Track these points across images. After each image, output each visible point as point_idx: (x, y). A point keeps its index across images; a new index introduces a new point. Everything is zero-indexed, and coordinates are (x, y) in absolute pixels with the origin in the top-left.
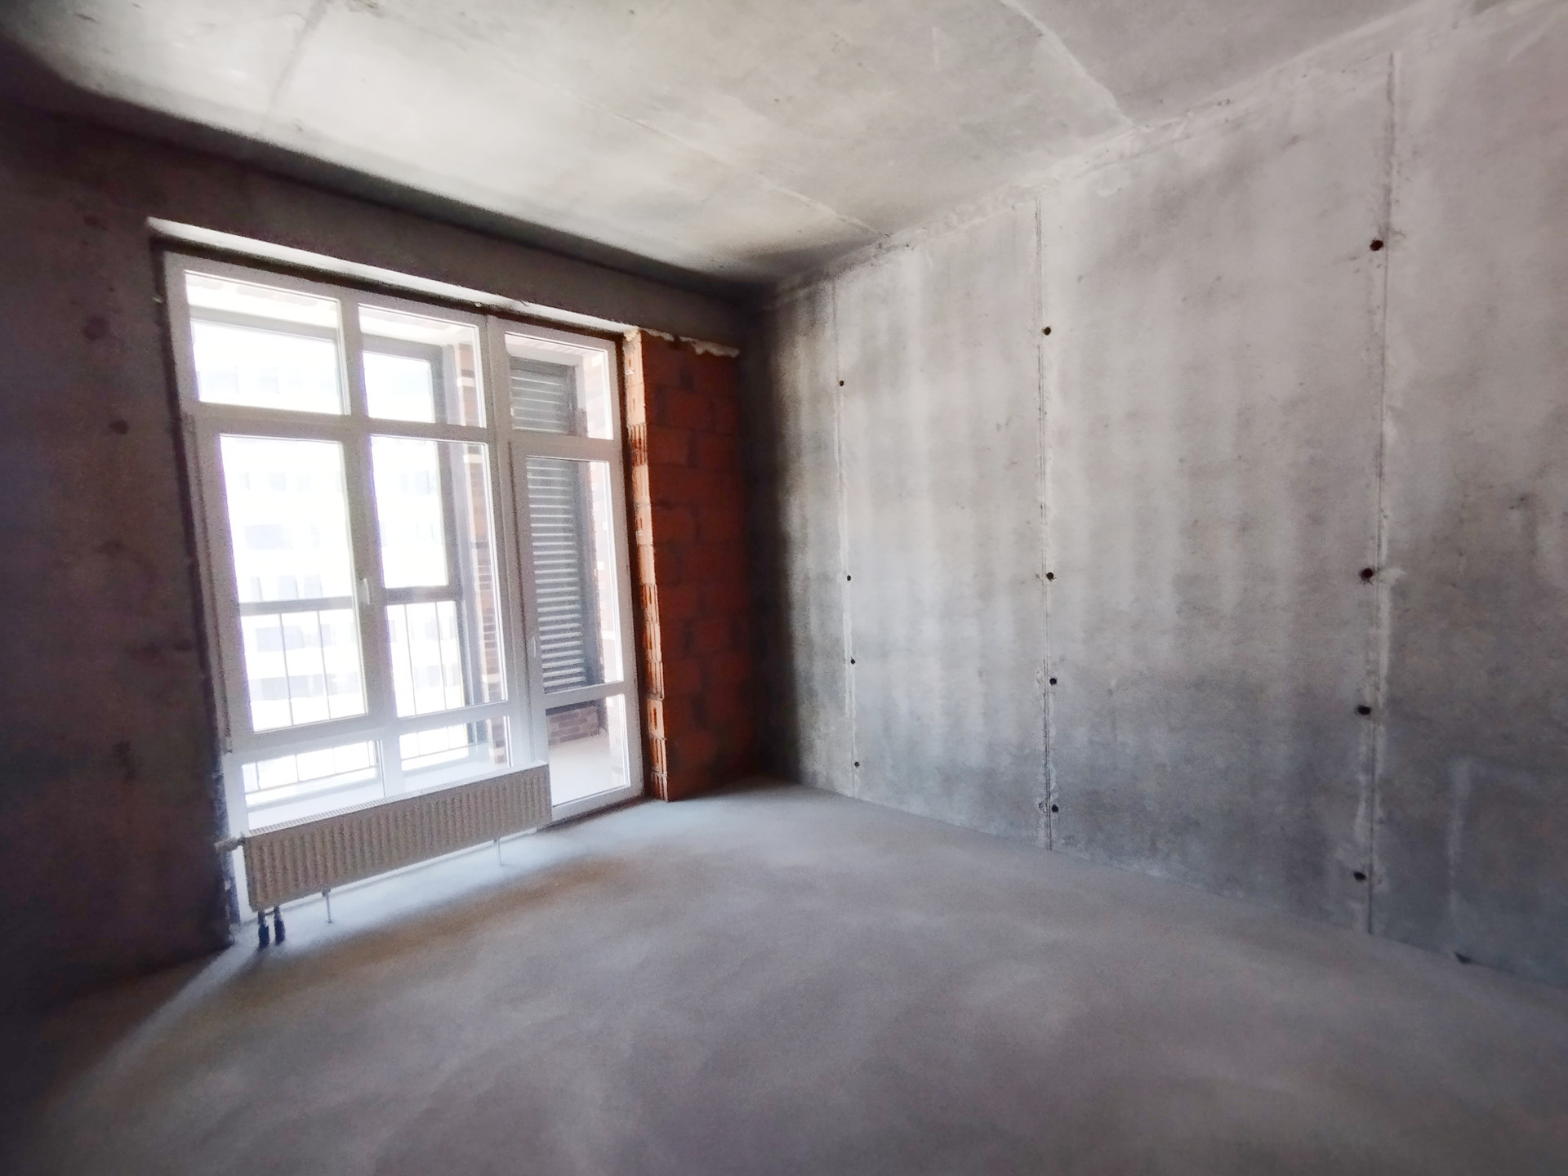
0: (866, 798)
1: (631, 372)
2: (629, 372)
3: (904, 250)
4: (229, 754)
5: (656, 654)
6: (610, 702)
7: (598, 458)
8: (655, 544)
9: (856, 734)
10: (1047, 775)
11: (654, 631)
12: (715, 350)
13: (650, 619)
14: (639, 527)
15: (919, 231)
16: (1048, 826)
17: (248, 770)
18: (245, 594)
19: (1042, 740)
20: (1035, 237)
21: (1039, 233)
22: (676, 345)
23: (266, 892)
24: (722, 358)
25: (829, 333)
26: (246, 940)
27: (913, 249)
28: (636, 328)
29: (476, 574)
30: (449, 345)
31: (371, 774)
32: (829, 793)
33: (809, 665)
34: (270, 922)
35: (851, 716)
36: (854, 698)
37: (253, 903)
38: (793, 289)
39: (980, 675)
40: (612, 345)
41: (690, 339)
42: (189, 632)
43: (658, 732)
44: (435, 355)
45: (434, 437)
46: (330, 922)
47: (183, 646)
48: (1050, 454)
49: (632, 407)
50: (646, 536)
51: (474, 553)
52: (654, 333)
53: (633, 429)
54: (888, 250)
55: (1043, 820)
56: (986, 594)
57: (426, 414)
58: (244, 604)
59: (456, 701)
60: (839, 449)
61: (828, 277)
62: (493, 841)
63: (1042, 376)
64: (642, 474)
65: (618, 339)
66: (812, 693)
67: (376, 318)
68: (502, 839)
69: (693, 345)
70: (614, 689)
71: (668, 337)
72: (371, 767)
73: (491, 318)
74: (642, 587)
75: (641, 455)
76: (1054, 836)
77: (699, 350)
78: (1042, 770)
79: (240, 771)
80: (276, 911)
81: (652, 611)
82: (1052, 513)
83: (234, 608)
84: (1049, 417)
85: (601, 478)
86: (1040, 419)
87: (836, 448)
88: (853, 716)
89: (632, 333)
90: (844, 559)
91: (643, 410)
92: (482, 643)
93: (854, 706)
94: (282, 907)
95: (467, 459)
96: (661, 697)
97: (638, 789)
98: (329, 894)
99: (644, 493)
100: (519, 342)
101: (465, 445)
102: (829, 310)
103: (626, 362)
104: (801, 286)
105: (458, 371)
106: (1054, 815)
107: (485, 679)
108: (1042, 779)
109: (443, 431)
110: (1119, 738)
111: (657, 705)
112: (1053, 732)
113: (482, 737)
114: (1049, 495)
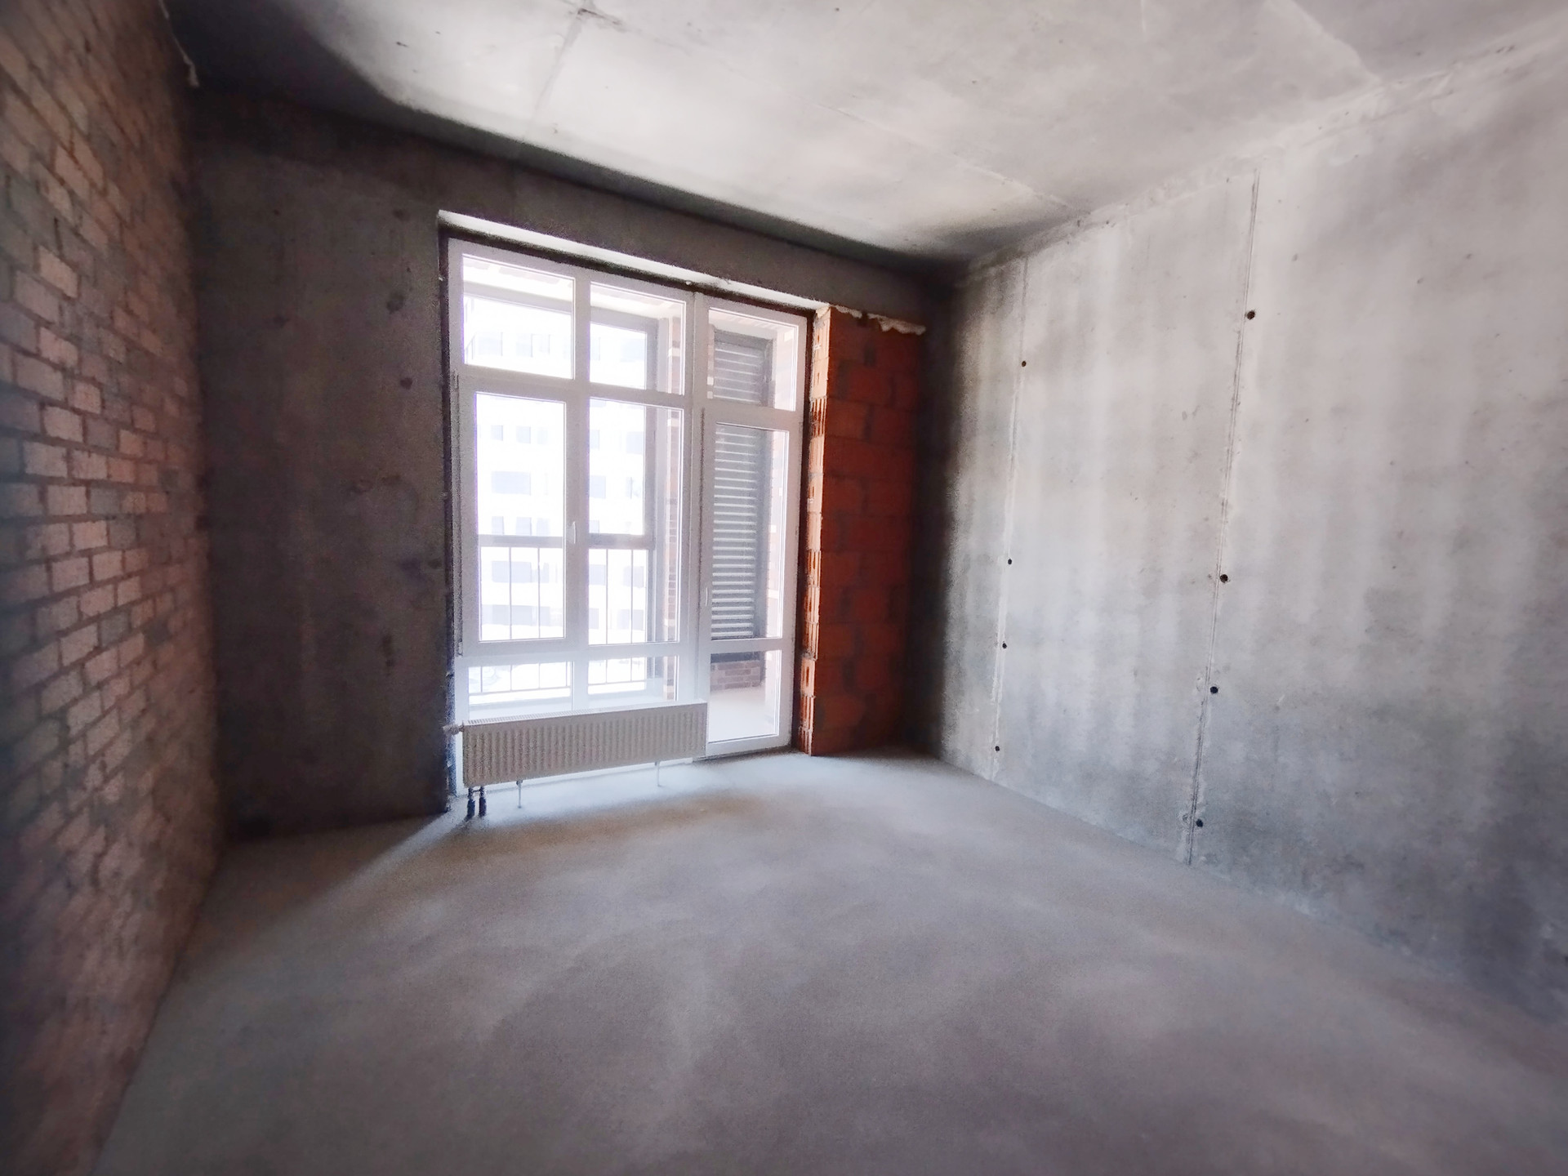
0: (1004, 783)
1: (819, 348)
2: (816, 347)
3: (1103, 227)
4: (460, 657)
5: (814, 617)
6: (769, 656)
7: (781, 428)
8: (823, 512)
9: (999, 719)
10: (1196, 787)
11: (814, 594)
12: (901, 328)
13: (812, 583)
14: (811, 496)
15: (1122, 207)
16: (1190, 840)
17: (474, 673)
18: (484, 527)
19: (1194, 750)
20: (1248, 214)
21: (1254, 208)
22: (864, 322)
23: (476, 773)
24: (909, 335)
25: (1016, 312)
26: (458, 810)
27: (1112, 226)
28: (827, 305)
29: (668, 528)
30: (665, 319)
31: (567, 693)
32: (966, 773)
33: (961, 643)
34: (476, 799)
35: (996, 700)
36: (1001, 681)
37: (466, 781)
38: (985, 267)
39: (1135, 674)
40: (803, 320)
41: (878, 316)
42: (439, 553)
43: (809, 690)
44: (651, 327)
45: (645, 403)
46: (520, 807)
47: (435, 564)
48: (1238, 447)
49: (816, 381)
50: (816, 504)
51: (668, 507)
52: (843, 310)
53: (815, 401)
54: (1088, 227)
55: (1185, 833)
56: (1151, 591)
57: (639, 382)
58: (483, 536)
59: (640, 637)
60: (1014, 433)
61: (1020, 255)
62: (654, 764)
63: (1238, 362)
64: (818, 445)
65: (810, 315)
66: (961, 673)
67: (605, 294)
68: (662, 763)
69: (880, 322)
70: (774, 644)
71: (857, 314)
72: (567, 687)
73: (699, 295)
74: (808, 551)
75: (820, 426)
76: (1195, 849)
77: (885, 328)
78: (1190, 781)
79: (467, 673)
80: (481, 790)
81: (815, 575)
82: (1233, 513)
83: (475, 538)
84: (1241, 408)
85: (782, 445)
86: (1232, 410)
87: (1011, 431)
88: (1000, 700)
89: (823, 310)
90: (1006, 541)
91: (826, 384)
92: (667, 589)
93: (1000, 691)
94: (487, 788)
95: (669, 422)
96: (815, 657)
97: (786, 740)
98: (522, 784)
99: (818, 465)
100: (723, 317)
101: (670, 410)
102: (1020, 287)
103: (815, 338)
104: (993, 264)
105: (670, 343)
106: (1198, 830)
107: (666, 622)
108: (1189, 791)
109: (651, 397)
110: (1281, 759)
111: (810, 664)
112: (1206, 744)
113: (659, 673)
114: (1232, 492)
